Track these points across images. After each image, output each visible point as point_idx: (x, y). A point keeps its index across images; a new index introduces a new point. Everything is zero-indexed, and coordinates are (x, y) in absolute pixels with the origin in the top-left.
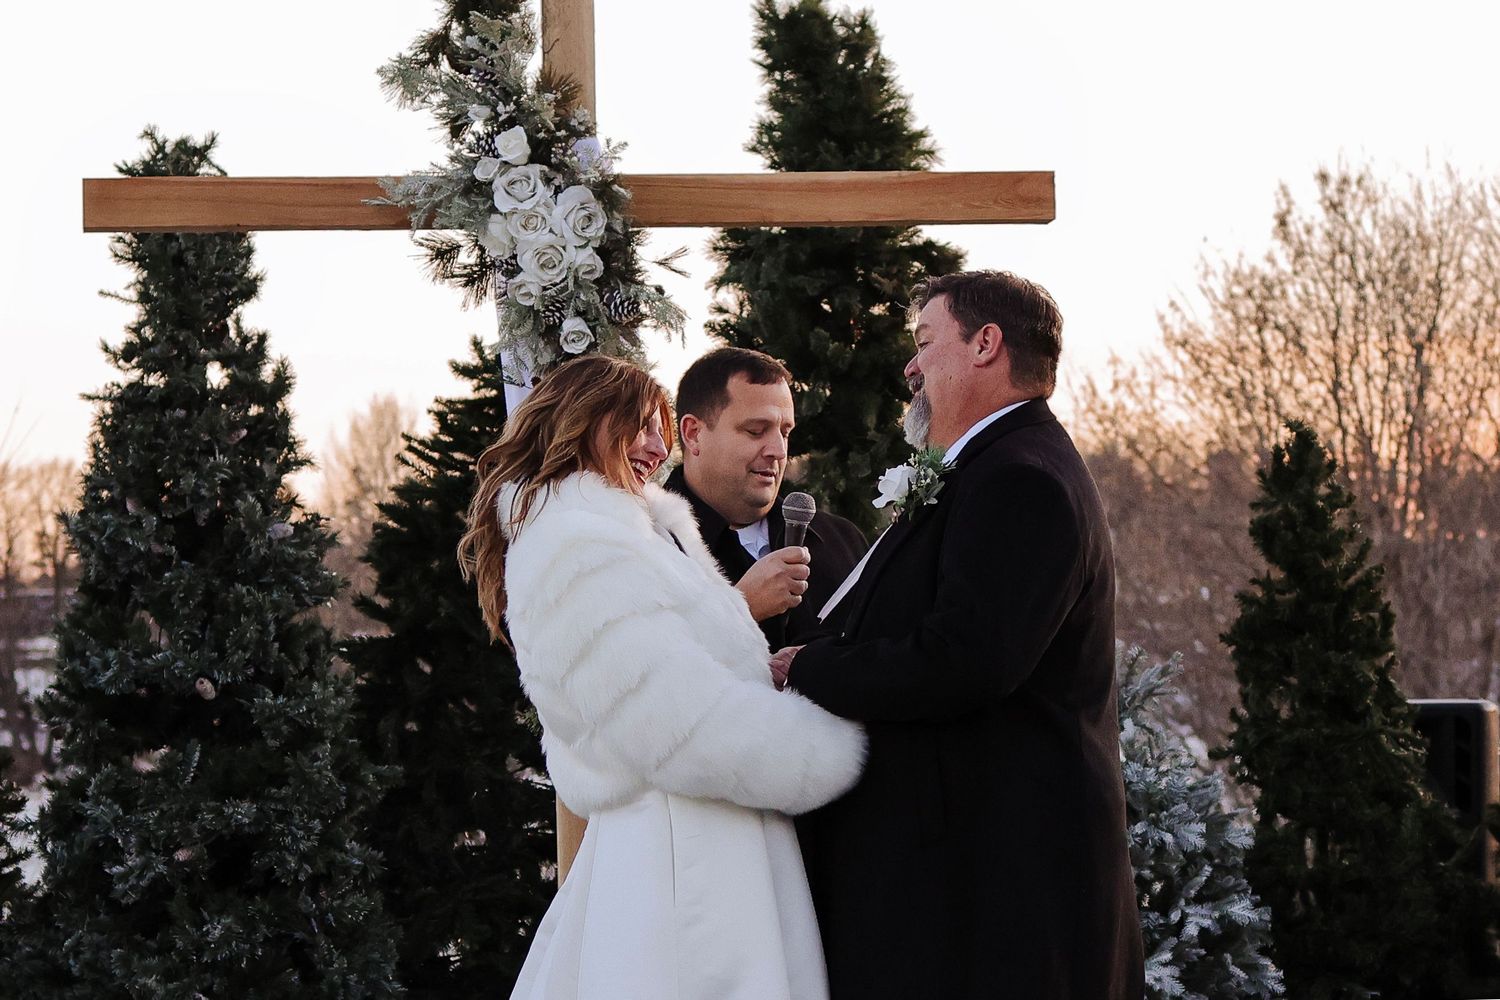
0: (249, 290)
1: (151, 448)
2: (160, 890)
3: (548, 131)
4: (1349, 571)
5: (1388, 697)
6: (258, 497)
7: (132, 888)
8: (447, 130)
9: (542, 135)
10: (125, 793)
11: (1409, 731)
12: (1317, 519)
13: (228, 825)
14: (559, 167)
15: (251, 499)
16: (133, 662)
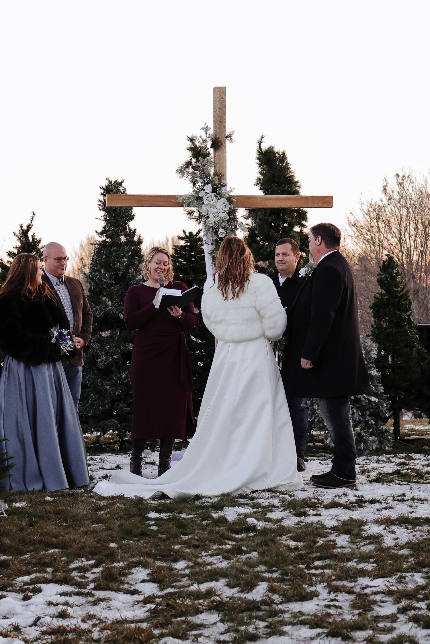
0: (132, 218)
1: (108, 257)
2: (110, 365)
3: (216, 185)
4: (401, 291)
5: (410, 322)
6: (134, 269)
7: (103, 364)
8: (192, 184)
9: (215, 186)
10: (101, 341)
11: (415, 330)
12: (393, 278)
13: (127, 349)
14: (219, 194)
15: (133, 270)
16: (103, 309)
